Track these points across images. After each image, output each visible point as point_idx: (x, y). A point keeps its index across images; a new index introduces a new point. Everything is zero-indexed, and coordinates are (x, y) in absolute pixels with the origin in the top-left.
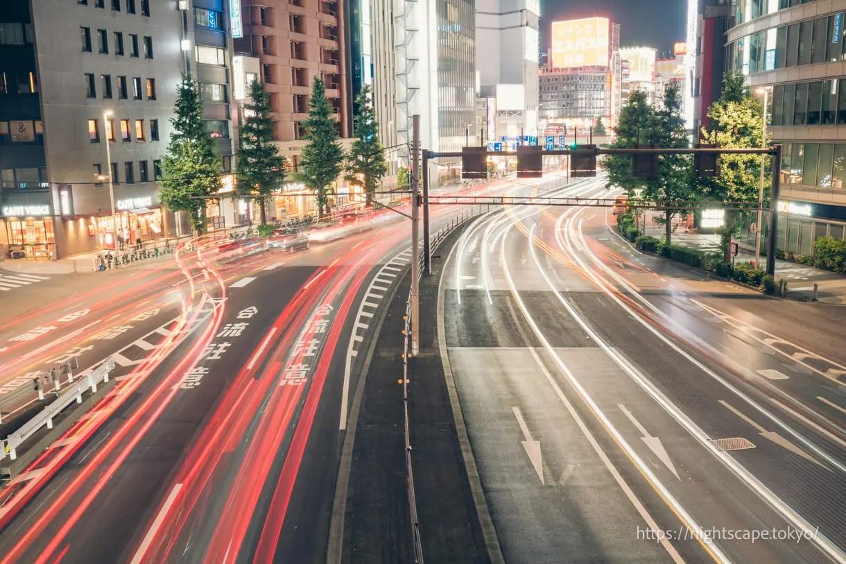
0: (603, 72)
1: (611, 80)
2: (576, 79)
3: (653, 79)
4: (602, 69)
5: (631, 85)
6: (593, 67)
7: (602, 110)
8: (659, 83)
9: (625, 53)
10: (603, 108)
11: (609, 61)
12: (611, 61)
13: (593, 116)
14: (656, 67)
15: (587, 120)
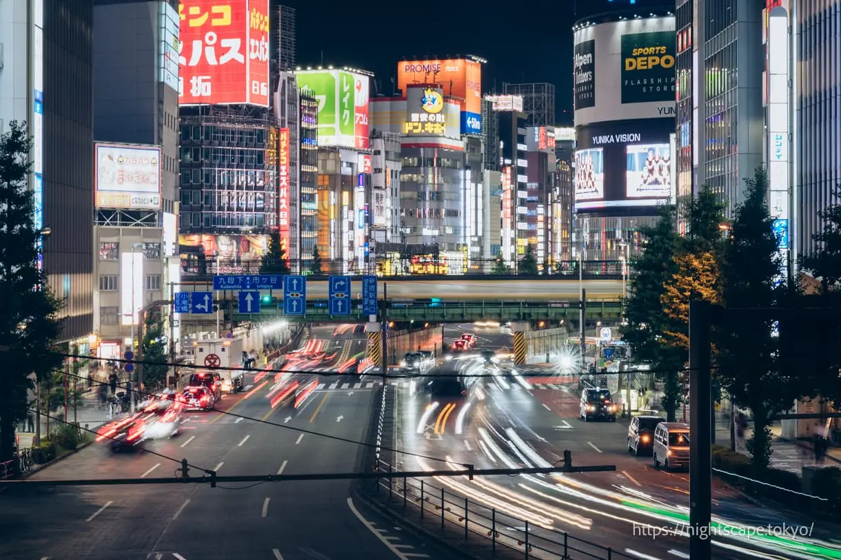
0: (260, 123)
1: (278, 142)
2: (196, 137)
3: (367, 144)
4: (255, 113)
5: (321, 156)
6: (236, 108)
7: (260, 214)
8: (377, 153)
9: (307, 78)
10: (262, 209)
11: (272, 95)
12: (277, 95)
13: (237, 231)
14: (373, 114)
15: (223, 240)
